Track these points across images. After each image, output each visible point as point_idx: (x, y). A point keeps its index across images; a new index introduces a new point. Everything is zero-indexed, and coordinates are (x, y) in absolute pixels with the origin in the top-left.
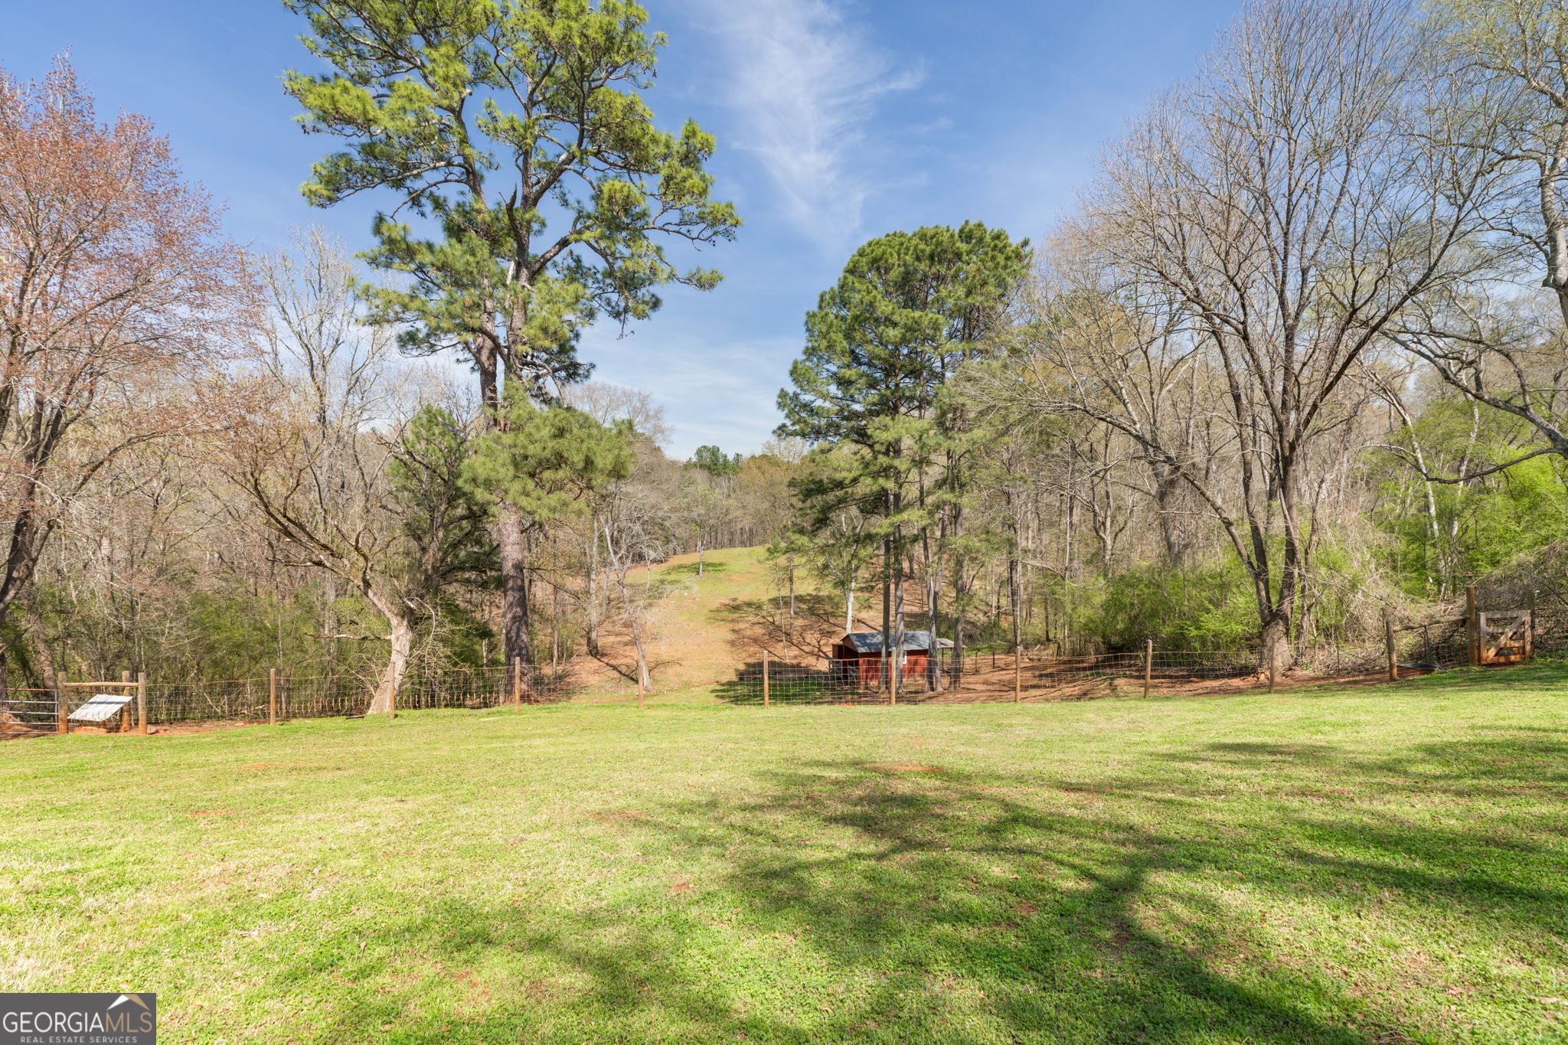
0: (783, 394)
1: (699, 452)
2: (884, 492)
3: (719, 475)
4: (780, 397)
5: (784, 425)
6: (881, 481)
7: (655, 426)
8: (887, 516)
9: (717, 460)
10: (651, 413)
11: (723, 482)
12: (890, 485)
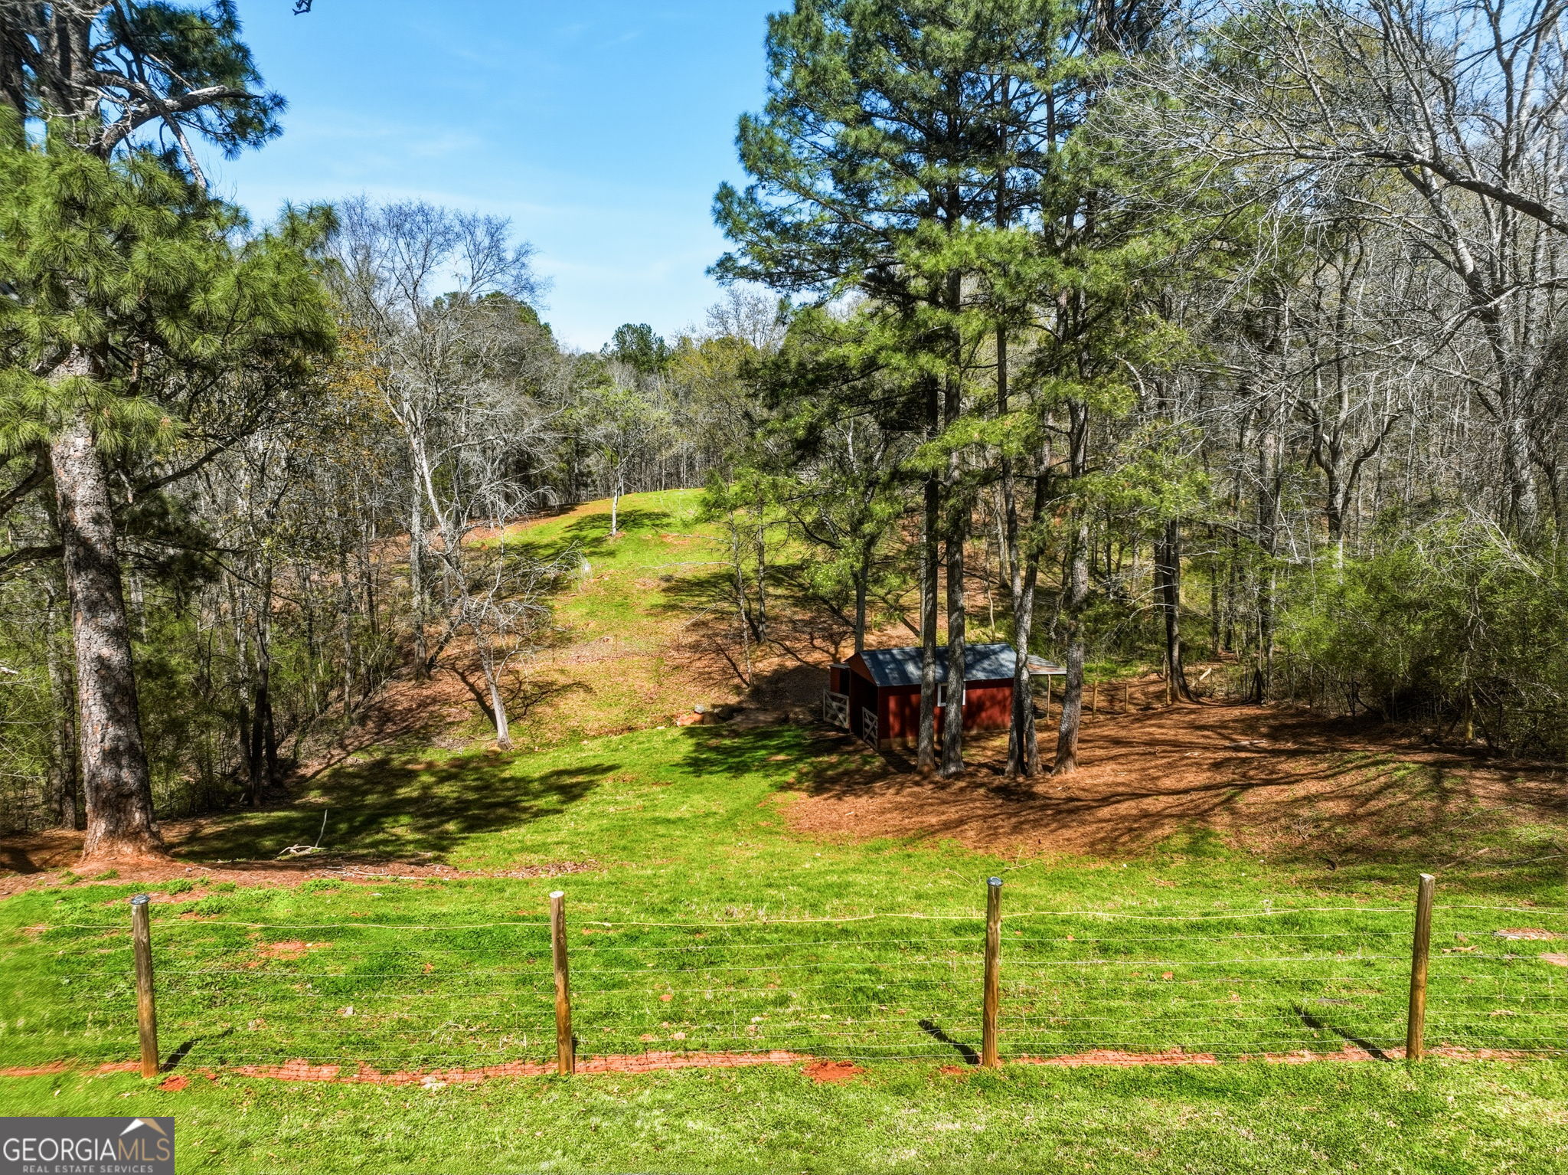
0: (725, 194)
1: (620, 335)
2: (929, 383)
3: (651, 370)
4: (719, 198)
5: (728, 257)
6: (924, 359)
7: (518, 278)
8: (932, 434)
9: (649, 347)
10: (510, 256)
11: (658, 383)
12: (940, 369)
